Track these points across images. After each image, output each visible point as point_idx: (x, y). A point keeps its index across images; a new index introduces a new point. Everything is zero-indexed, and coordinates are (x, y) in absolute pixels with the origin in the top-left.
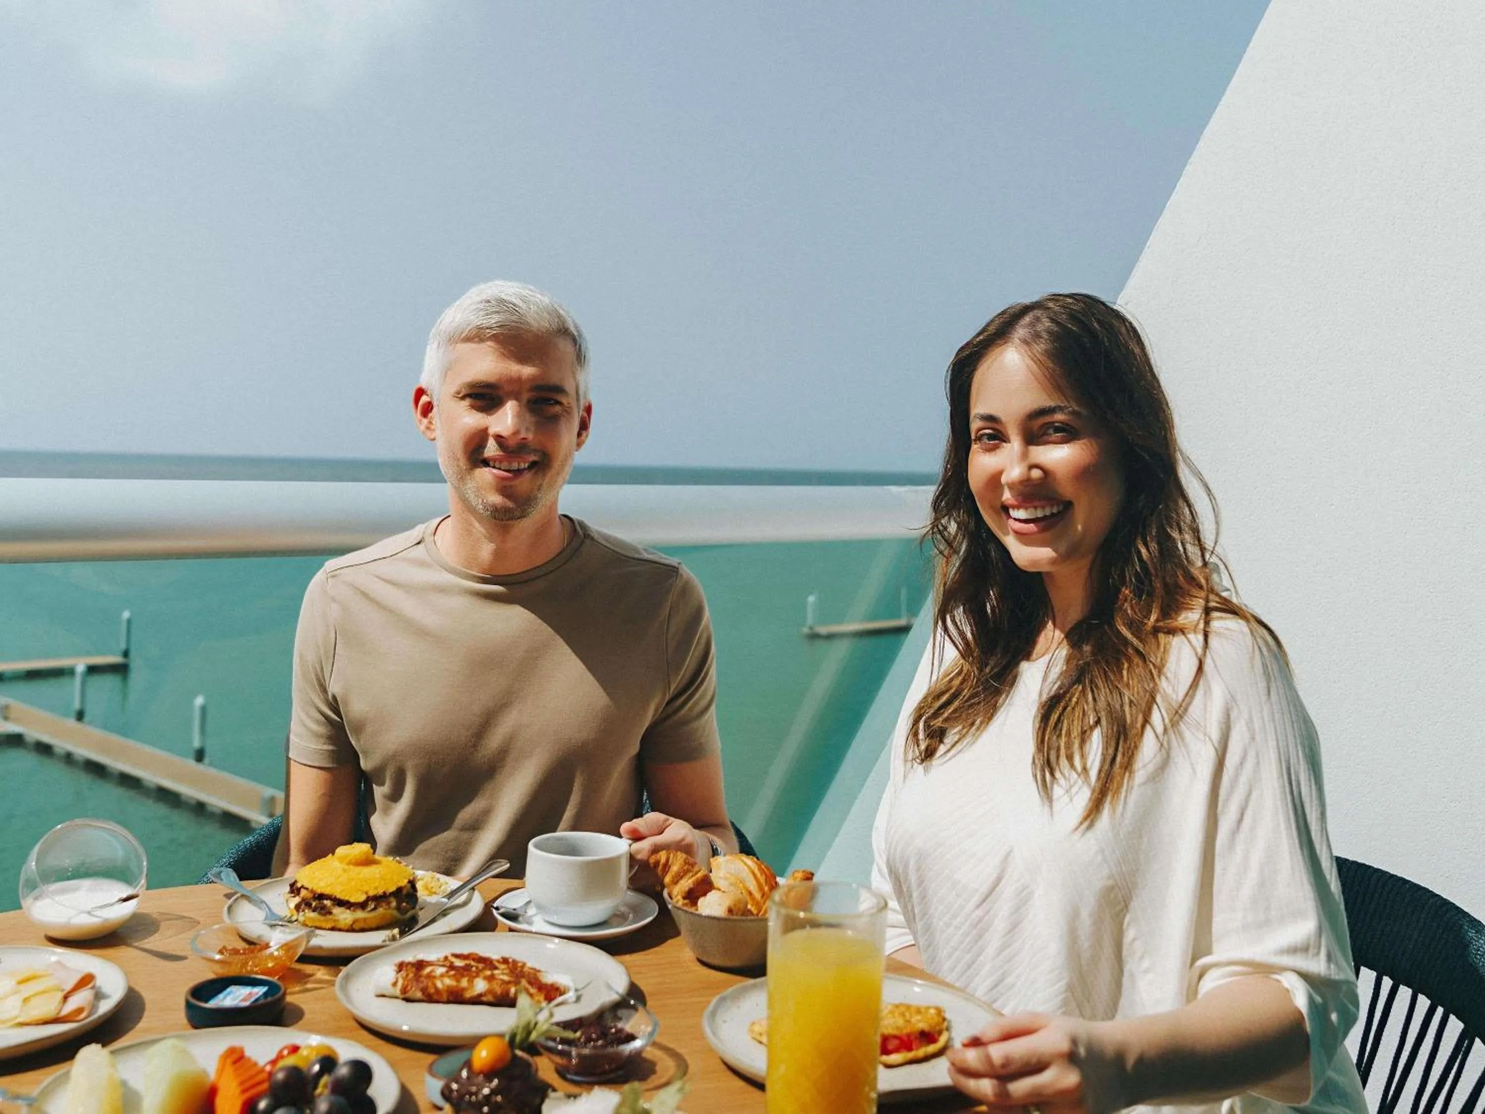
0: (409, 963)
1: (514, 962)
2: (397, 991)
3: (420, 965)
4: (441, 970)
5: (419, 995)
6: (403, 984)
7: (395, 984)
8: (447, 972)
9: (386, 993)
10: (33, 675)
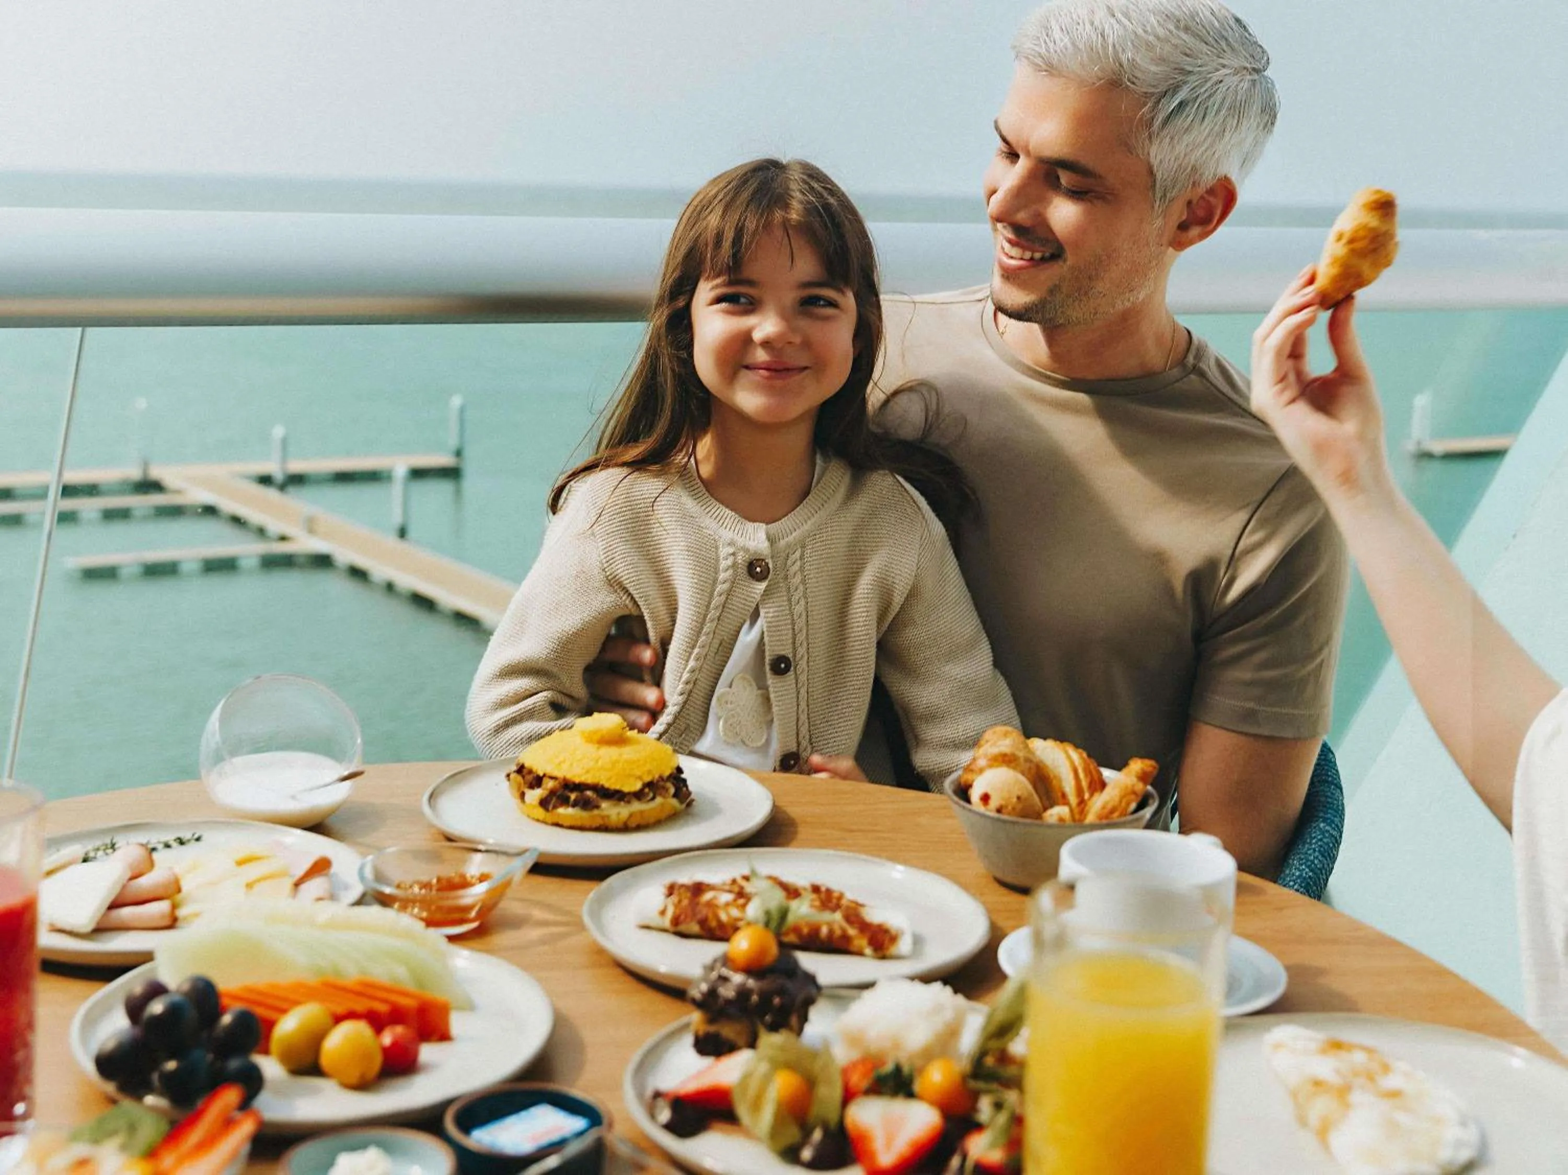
0: (682, 886)
1: (829, 892)
2: (666, 922)
3: (698, 889)
4: (726, 897)
5: (695, 928)
6: (674, 913)
7: (663, 913)
8: (735, 900)
9: (652, 924)
10: (344, 478)
